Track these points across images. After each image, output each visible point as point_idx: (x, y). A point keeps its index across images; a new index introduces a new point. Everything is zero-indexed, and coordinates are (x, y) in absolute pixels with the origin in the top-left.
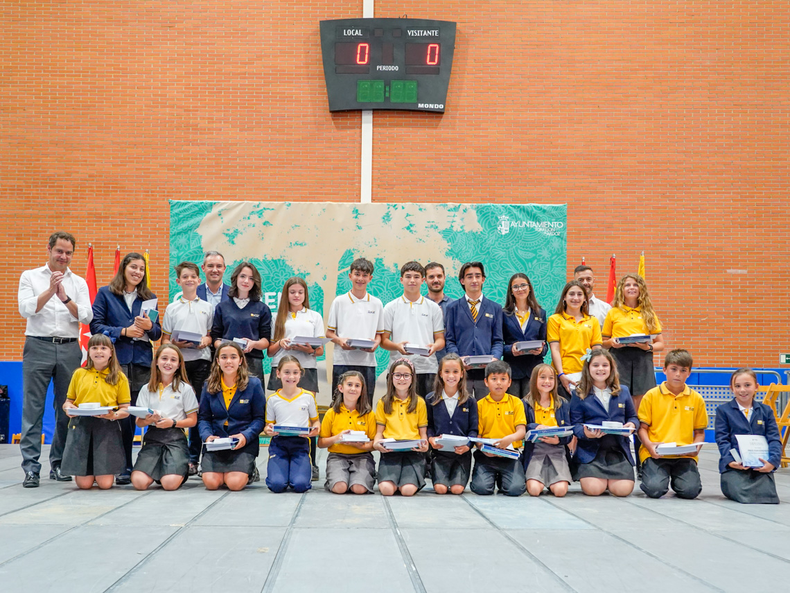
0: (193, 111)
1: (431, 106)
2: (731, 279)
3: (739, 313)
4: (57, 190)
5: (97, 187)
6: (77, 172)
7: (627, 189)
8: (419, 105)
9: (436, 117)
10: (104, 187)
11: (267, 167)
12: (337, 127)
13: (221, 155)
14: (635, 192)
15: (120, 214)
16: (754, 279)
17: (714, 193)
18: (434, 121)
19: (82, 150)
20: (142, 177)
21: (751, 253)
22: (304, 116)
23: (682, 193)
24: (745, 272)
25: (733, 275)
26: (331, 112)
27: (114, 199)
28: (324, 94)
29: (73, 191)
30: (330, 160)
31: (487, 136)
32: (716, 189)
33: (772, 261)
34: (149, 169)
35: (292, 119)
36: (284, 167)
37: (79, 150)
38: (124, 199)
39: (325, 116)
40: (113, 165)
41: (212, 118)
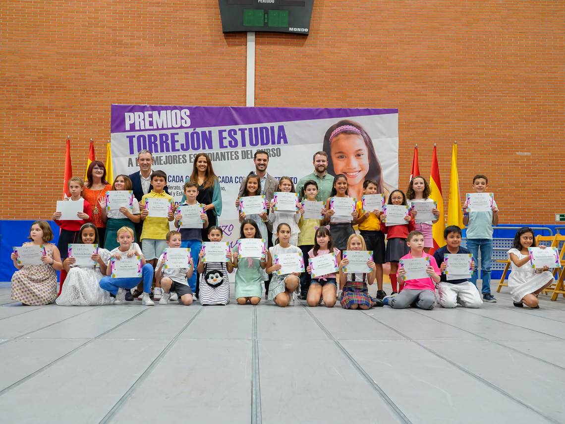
0: (119, 30)
1: (299, 30)
2: (520, 159)
3: (526, 184)
4: (13, 89)
5: (44, 87)
6: (29, 75)
7: (443, 93)
8: (290, 28)
9: (303, 38)
10: (50, 87)
11: (176, 73)
12: (229, 45)
13: (141, 64)
14: (449, 95)
15: (62, 107)
16: (536, 159)
17: (506, 96)
18: (300, 41)
19: (33, 58)
20: (80, 79)
21: (534, 140)
22: (203, 35)
23: (483, 96)
24: (529, 154)
25: (521, 157)
26: (224, 33)
27: (57, 95)
28: (219, 19)
29: (26, 89)
30: (223, 69)
31: (340, 53)
32: (507, 93)
33: (548, 146)
34: (85, 73)
35: (194, 38)
36: (188, 74)
37: (31, 58)
38: (65, 96)
39: (219, 36)
40: (57, 70)
41: (134, 36)
